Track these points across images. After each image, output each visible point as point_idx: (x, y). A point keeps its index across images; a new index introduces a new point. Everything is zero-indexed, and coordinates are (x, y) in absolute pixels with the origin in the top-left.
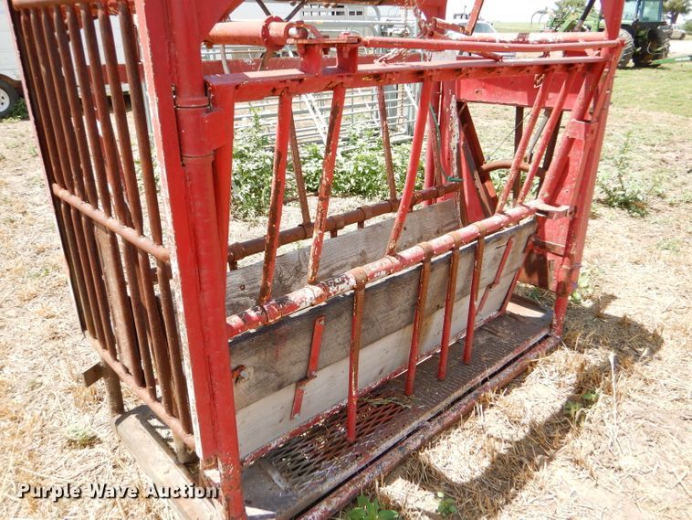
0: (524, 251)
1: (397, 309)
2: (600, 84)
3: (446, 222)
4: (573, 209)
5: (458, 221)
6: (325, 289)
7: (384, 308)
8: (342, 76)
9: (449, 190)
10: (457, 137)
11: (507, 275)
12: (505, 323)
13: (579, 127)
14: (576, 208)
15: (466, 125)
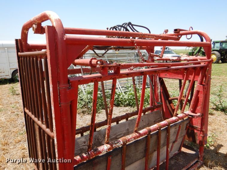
0: (186, 129)
1: (139, 152)
2: (206, 73)
3: (157, 118)
4: (202, 115)
5: (162, 117)
6: (111, 145)
7: (134, 152)
8: (115, 76)
9: (158, 107)
10: (159, 89)
11: (180, 138)
12: (181, 156)
13: (201, 87)
14: (203, 114)
15: (163, 85)
